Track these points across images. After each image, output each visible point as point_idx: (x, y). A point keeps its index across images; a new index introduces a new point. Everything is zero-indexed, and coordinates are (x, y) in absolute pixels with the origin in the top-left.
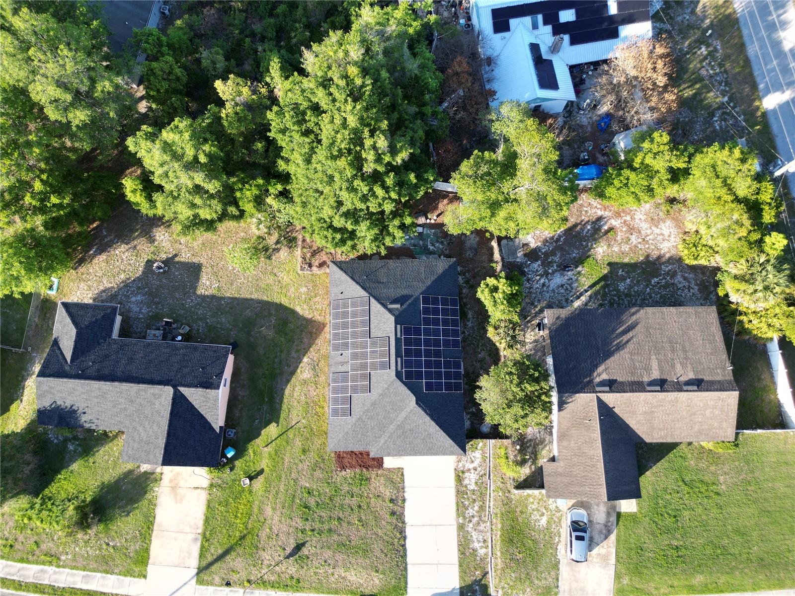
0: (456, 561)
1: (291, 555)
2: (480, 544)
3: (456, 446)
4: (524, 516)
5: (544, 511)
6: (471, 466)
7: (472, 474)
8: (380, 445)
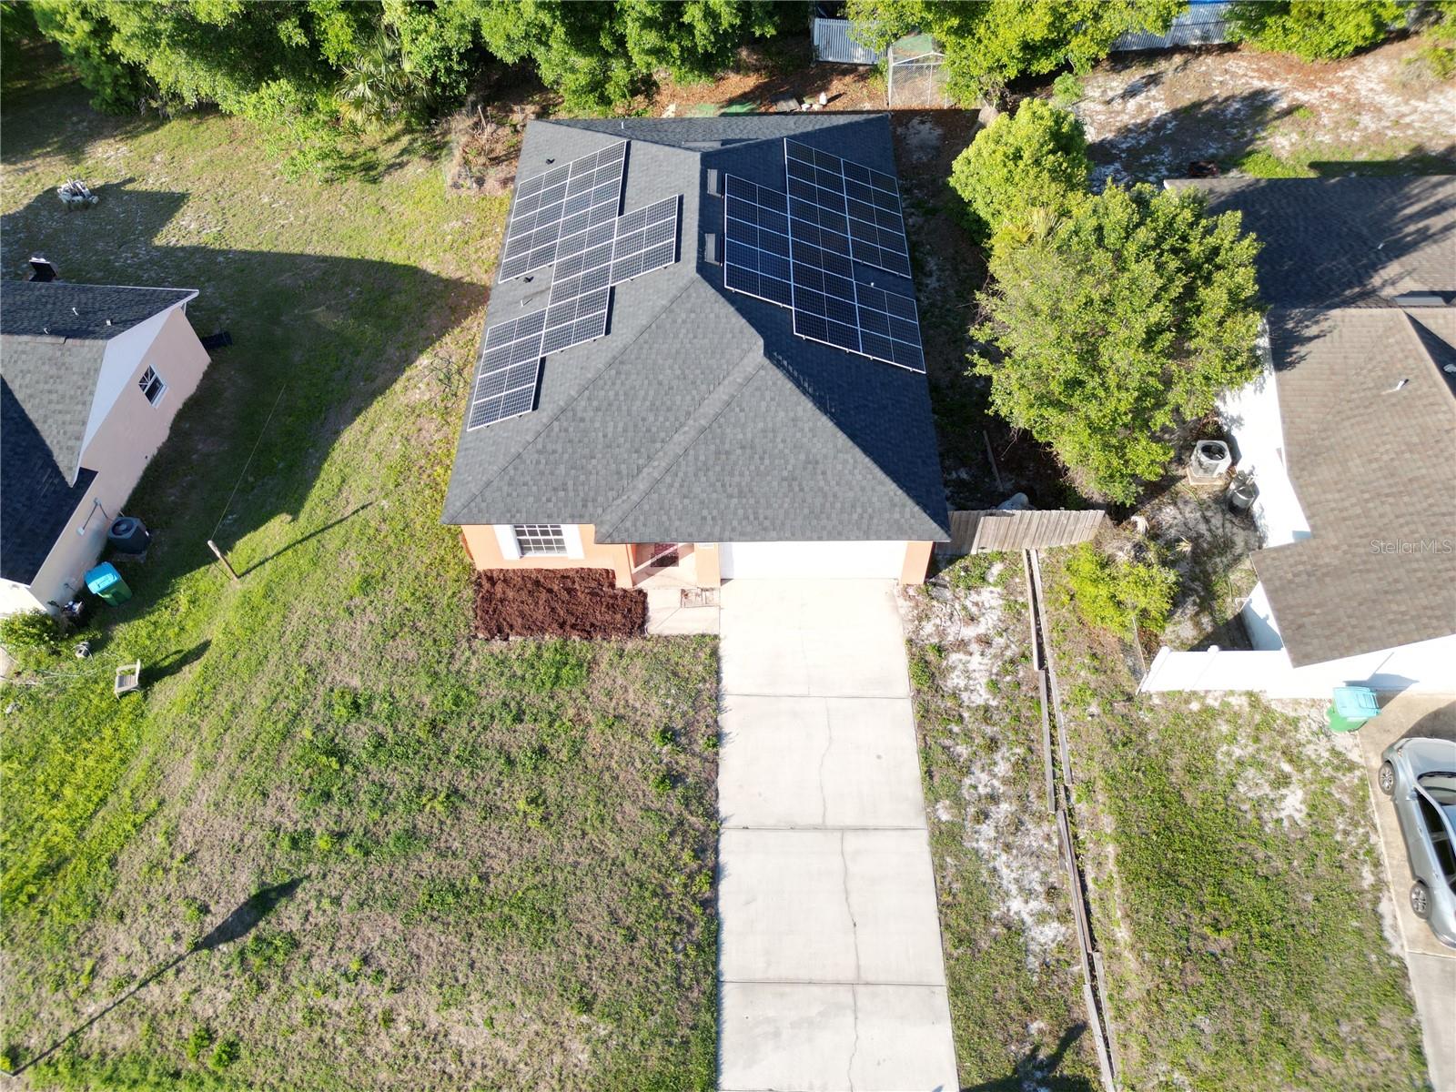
0: (936, 971)
1: (226, 933)
2: (1034, 905)
3: (910, 503)
4: (1206, 783)
5: (1287, 768)
6: (969, 632)
7: (976, 658)
8: (635, 498)
